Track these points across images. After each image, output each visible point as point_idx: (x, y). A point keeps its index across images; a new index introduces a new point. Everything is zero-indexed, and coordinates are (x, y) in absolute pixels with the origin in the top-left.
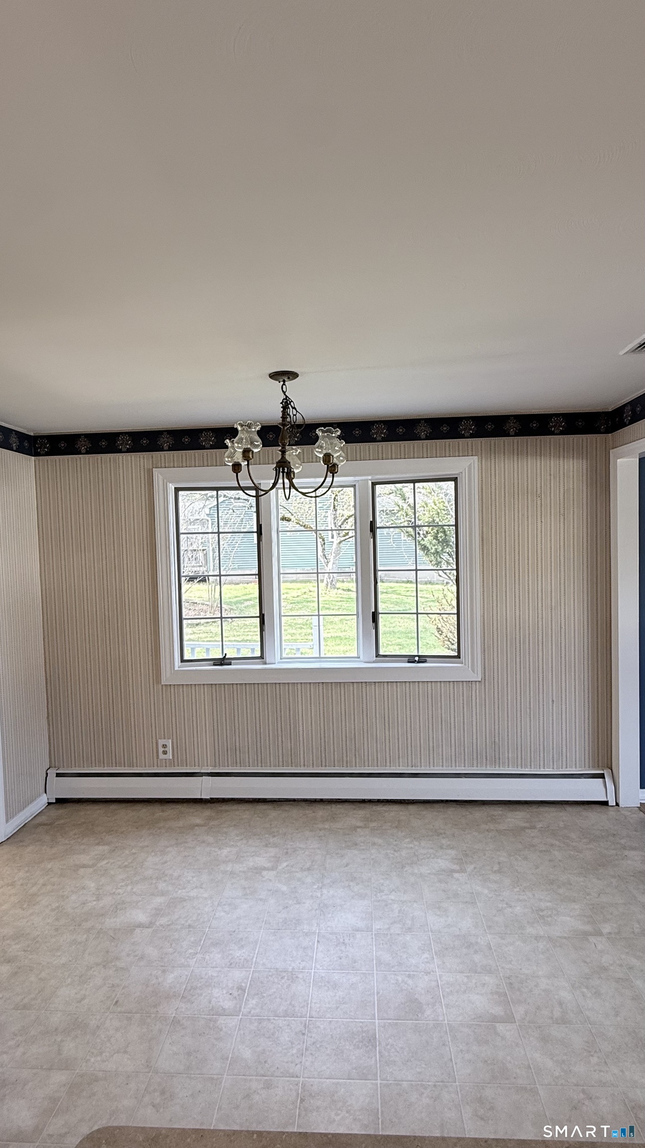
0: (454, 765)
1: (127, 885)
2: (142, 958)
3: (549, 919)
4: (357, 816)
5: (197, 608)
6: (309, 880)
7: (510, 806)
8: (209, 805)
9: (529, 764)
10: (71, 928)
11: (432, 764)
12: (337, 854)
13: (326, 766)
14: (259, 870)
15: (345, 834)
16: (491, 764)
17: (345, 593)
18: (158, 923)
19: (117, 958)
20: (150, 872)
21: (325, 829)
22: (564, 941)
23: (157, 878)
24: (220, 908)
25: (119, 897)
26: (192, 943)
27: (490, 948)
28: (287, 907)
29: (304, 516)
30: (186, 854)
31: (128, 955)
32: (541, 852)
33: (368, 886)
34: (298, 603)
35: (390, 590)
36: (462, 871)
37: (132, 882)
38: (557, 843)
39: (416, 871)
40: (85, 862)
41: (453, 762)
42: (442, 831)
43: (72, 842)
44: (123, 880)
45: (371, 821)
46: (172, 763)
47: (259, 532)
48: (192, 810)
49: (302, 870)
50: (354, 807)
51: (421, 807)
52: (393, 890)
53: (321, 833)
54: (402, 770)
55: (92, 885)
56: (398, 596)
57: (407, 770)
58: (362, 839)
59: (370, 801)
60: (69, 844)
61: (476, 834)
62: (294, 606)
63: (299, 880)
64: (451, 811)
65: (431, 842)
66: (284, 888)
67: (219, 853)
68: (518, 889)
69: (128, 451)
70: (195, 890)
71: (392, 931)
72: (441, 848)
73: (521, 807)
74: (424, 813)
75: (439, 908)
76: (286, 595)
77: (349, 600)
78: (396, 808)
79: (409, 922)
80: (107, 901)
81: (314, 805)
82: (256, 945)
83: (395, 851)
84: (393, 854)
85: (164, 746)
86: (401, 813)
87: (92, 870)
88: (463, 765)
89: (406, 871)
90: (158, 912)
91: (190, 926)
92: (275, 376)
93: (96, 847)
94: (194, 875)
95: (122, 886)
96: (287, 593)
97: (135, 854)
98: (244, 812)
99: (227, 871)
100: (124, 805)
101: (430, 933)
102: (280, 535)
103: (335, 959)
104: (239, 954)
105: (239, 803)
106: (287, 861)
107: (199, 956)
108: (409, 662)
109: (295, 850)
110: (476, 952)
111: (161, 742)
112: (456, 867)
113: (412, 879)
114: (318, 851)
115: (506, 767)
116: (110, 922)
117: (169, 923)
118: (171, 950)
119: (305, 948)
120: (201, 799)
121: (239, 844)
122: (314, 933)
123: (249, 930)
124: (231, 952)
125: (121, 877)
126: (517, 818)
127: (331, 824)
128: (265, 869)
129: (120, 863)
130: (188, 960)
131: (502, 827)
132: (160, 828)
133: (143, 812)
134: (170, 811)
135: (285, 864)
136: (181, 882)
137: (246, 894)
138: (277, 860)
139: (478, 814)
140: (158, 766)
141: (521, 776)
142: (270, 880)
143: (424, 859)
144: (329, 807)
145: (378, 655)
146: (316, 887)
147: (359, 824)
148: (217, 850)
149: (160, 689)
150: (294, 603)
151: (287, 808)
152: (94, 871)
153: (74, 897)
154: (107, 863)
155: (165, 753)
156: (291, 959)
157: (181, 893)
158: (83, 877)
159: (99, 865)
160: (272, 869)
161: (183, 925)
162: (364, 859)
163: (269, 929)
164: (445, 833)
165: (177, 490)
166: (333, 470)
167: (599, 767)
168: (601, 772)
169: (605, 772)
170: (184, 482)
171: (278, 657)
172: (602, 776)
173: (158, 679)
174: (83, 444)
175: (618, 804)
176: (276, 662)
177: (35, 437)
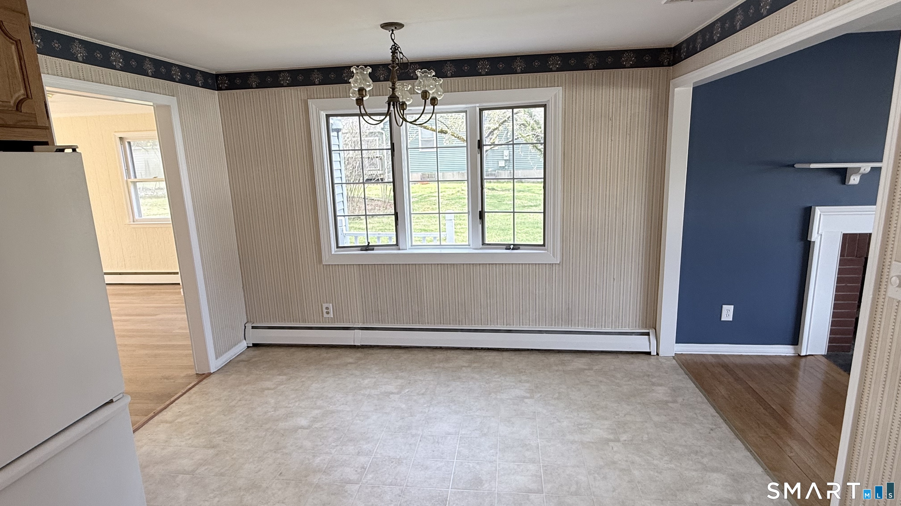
0: (537, 325)
1: (296, 402)
2: (301, 447)
3: (585, 430)
4: (465, 358)
5: (373, 204)
6: (422, 401)
7: (578, 354)
8: (360, 349)
9: (594, 324)
10: (256, 428)
11: (521, 323)
12: (445, 384)
13: (444, 324)
14: (388, 394)
15: (453, 371)
17: (490, 191)
18: (313, 427)
19: (285, 447)
20: (312, 394)
21: (439, 367)
22: (591, 444)
23: (317, 398)
24: (357, 418)
25: (289, 409)
26: (335, 439)
27: (538, 448)
28: (403, 418)
29: (458, 129)
30: (339, 382)
31: (292, 445)
32: (591, 386)
33: (462, 406)
34: (452, 199)
35: (527, 189)
36: (531, 398)
37: (299, 400)
38: (605, 380)
39: (498, 397)
40: (269, 386)
41: (537, 322)
42: (523, 371)
43: (261, 373)
44: (293, 398)
45: (474, 362)
46: (333, 320)
47: (393, 150)
48: (347, 353)
49: (418, 394)
50: (464, 353)
51: (513, 353)
52: (479, 409)
53: (436, 370)
54: (499, 327)
55: (272, 401)
56: (531, 194)
57: (504, 327)
58: (464, 375)
59: (476, 349)
60: (259, 374)
61: (547, 372)
62: (448, 202)
63: (415, 401)
64: (533, 357)
65: (514, 378)
66: (404, 406)
67: (362, 382)
68: (567, 411)
69: (288, 85)
70: (342, 406)
71: (472, 436)
72: (520, 381)
73: (583, 355)
74: (513, 357)
75: (509, 421)
76: (444, 193)
77: (493, 197)
78: (494, 354)
79: (486, 430)
80: (282, 412)
81: (435, 351)
82: (378, 441)
83: (486, 383)
84: (485, 385)
85: (327, 308)
86: (497, 357)
87: (273, 391)
88: (544, 324)
89: (491, 397)
90: (315, 420)
91: (335, 429)
92: (386, 27)
93: (278, 377)
94: (342, 396)
95: (292, 402)
96: (444, 192)
97: (303, 381)
98: (384, 355)
99: (366, 394)
100: (300, 349)
101: (499, 437)
102: (409, 152)
103: (430, 452)
104: (366, 447)
105: (381, 349)
106: (408, 388)
107: (338, 448)
108: (506, 249)
109: (416, 381)
110: (528, 450)
111: (325, 306)
112: (528, 395)
113: (494, 402)
114: (432, 382)
115: (577, 326)
116: (282, 425)
117: (322, 426)
118: (320, 443)
119: (410, 444)
120: (355, 345)
121: (377, 376)
122: (419, 435)
123: (375, 432)
124: (360, 445)
125: (292, 397)
126: (580, 362)
127: (445, 364)
128: (392, 393)
129: (292, 387)
130: (331, 449)
131: (569, 368)
132: (323, 365)
133: (314, 353)
134: (332, 353)
135: (407, 390)
136: (333, 401)
137: (377, 410)
138: (402, 387)
139: (553, 359)
140: (323, 322)
141: (588, 333)
142: (395, 401)
143: (506, 389)
144: (445, 352)
145: (483, 244)
146: (425, 406)
147: (465, 364)
148: (361, 380)
149: (322, 268)
150: (449, 200)
151: (415, 352)
152: (275, 392)
153: (259, 409)
154: (284, 387)
155: (328, 313)
156: (400, 451)
157: (332, 408)
158: (267, 396)
159: (279, 388)
160: (398, 393)
161: (330, 428)
162: (463, 388)
163: (389, 432)
164: (525, 372)
165: (328, 116)
166: (434, 102)
167: (646, 328)
168: (648, 331)
169: (650, 331)
170: (330, 110)
171: (409, 245)
172: (648, 334)
173: (320, 261)
174: (254, 80)
175: (658, 354)
176: (407, 249)
177: (217, 76)
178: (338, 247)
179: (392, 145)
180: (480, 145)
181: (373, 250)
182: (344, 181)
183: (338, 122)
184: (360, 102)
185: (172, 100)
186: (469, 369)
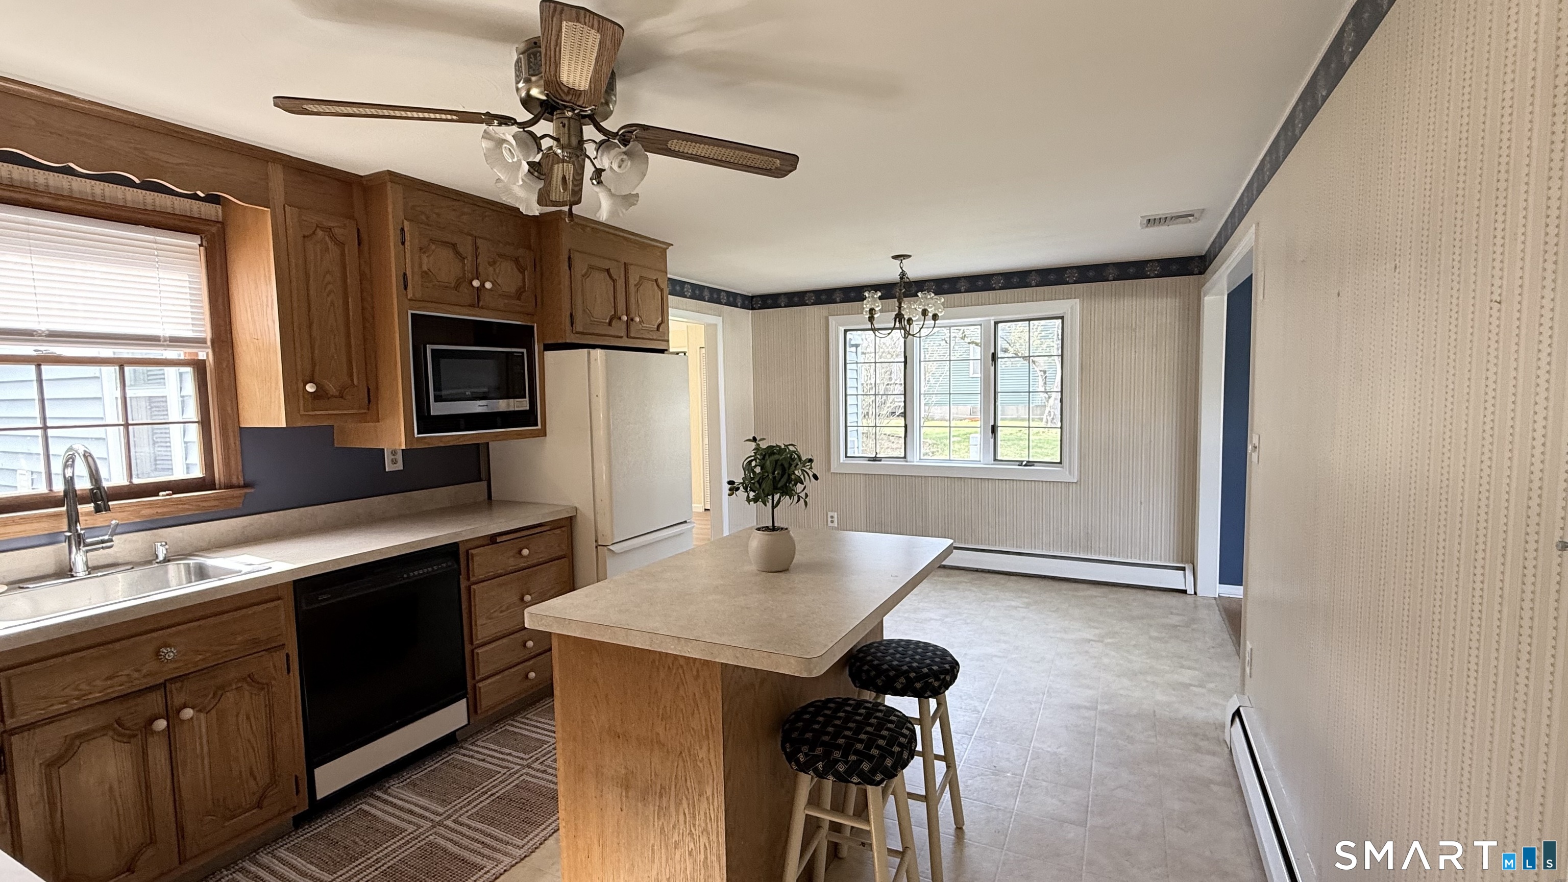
0: (1051, 549)
7: (1097, 585)
9: (1118, 554)
16: (1084, 552)
47: (905, 362)
59: (982, 570)
61: (1053, 594)
65: (1014, 594)
69: (813, 304)
72: (1020, 597)
73: (1103, 586)
85: (832, 517)
88: (1059, 550)
92: (895, 257)
108: (1019, 465)
111: (830, 514)
115: (1098, 554)
145: (995, 460)
149: (832, 476)
155: (832, 522)
164: (1028, 592)
165: (846, 331)
166: (935, 317)
167: (1182, 562)
168: (1183, 565)
169: (1186, 566)
170: (847, 325)
171: (917, 458)
172: (1183, 569)
173: (829, 469)
174: (783, 301)
175: (1195, 593)
176: (915, 459)
177: (753, 297)
178: (846, 457)
179: (906, 357)
180: (994, 357)
181: (880, 461)
182: (860, 392)
183: (857, 337)
184: (871, 319)
185: (718, 320)
186: (969, 584)
